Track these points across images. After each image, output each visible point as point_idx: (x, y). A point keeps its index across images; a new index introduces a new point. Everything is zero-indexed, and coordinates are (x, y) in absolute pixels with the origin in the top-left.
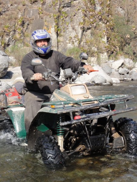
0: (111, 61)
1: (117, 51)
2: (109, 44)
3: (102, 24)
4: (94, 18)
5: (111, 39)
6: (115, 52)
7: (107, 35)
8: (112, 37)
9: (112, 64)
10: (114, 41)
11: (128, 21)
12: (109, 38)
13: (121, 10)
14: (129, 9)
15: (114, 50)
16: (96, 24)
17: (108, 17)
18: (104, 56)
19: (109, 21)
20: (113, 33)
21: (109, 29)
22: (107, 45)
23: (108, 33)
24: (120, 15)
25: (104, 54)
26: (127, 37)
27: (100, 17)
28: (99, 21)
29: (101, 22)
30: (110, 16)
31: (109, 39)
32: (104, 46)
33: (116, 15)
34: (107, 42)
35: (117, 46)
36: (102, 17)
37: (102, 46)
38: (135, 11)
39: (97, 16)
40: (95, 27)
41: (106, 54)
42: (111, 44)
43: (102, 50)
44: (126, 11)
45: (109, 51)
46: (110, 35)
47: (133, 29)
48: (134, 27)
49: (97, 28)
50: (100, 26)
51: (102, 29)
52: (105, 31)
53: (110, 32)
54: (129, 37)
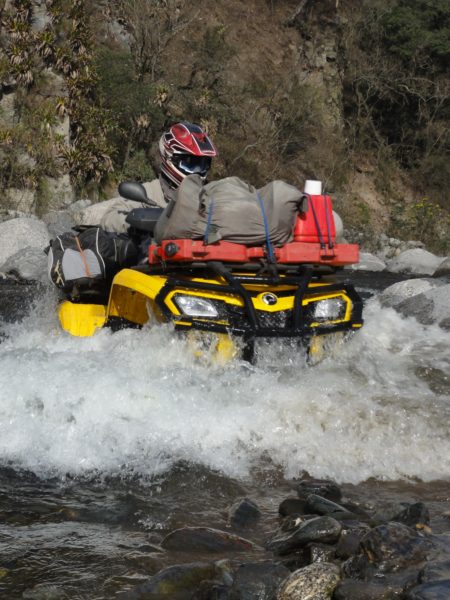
0: (82, 202)
1: (105, 172)
2: (78, 147)
3: (53, 74)
4: (26, 54)
5: (84, 130)
6: (98, 173)
7: (70, 116)
8: (89, 122)
9: (82, 214)
10: (96, 135)
11: (145, 70)
12: (79, 124)
13: (119, 31)
14: (149, 31)
15: (96, 168)
16: (34, 75)
17: (75, 54)
18: (60, 186)
19: (77, 68)
20: (93, 109)
21: (79, 92)
22: (70, 148)
23: (74, 105)
24: (118, 46)
25: (60, 179)
26: (139, 123)
27: (48, 50)
28: (42, 64)
29: (50, 69)
30: (82, 50)
31: (79, 129)
32: (60, 152)
33: (105, 49)
34: (72, 138)
35: (105, 153)
36: (54, 51)
37: (53, 149)
38: (167, 36)
39: (38, 47)
40: (30, 86)
41: (66, 179)
42: (84, 145)
43: (54, 166)
44: (138, 34)
45: (77, 169)
46: (82, 116)
47: (161, 98)
48: (164, 91)
49: (38, 89)
50: (46, 83)
51: (53, 94)
52: (63, 99)
53: (82, 103)
54: (146, 123)
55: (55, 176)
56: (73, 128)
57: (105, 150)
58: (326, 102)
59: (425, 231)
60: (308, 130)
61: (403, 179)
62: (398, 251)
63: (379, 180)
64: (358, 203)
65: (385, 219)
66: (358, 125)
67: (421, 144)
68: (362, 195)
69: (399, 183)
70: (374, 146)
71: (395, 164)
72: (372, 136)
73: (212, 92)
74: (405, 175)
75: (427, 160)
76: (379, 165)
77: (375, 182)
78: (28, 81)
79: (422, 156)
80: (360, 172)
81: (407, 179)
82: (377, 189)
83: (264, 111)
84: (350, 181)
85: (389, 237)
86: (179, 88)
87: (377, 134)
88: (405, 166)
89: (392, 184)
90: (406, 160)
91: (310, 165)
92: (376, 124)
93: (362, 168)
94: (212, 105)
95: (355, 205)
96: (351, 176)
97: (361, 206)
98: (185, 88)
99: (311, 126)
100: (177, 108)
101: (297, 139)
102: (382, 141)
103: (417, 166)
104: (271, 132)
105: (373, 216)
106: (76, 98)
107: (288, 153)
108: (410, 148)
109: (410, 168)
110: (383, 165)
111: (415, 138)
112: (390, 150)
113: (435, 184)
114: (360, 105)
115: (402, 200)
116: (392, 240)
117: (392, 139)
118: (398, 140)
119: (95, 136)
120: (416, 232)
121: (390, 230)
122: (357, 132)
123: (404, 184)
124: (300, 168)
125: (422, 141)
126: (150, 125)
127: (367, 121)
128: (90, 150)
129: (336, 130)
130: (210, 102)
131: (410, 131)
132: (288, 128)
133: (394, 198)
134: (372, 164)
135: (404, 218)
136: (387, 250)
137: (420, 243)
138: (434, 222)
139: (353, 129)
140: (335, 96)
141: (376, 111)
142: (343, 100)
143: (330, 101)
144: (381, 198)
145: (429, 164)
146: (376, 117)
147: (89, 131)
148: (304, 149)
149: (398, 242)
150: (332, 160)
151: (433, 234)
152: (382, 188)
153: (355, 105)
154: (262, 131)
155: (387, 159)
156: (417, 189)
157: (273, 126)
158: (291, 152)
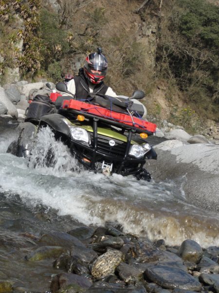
0: (23, 82)
1: (37, 70)
2: (25, 55)
3: (18, 18)
4: (7, 6)
5: (29, 47)
6: (33, 69)
7: (24, 39)
8: (33, 44)
9: (22, 88)
11: (63, 23)
12: (27, 44)
13: (54, 2)
14: (68, 5)
15: (32, 67)
16: (9, 17)
17: (30, 9)
18: (14, 72)
19: (31, 16)
20: (36, 38)
21: (30, 29)
22: (22, 55)
23: (26, 35)
24: (52, 10)
25: (14, 69)
26: (57, 48)
27: (18, 6)
28: (14, 12)
29: (17, 15)
30: (35, 8)
31: (27, 46)
32: (16, 56)
33: (46, 10)
34: (23, 50)
36: (20, 7)
37: (13, 54)
38: (77, 8)
39: (13, 4)
40: (7, 22)
41: (17, 70)
42: (28, 54)
43: (12, 62)
44: (62, 6)
45: (23, 66)
46: (30, 40)
47: (69, 38)
48: (71, 35)
49: (10, 24)
50: (15, 22)
51: (17, 27)
52: (21, 30)
53: (30, 34)
54: (60, 49)
55: (12, 68)
56: (24, 45)
57: (38, 59)
58: (148, 53)
59: (185, 122)
60: (137, 65)
61: (179, 95)
62: (171, 129)
63: (168, 94)
64: (156, 103)
65: (167, 113)
66: (161, 66)
67: (190, 80)
68: (158, 100)
69: (177, 97)
70: (168, 78)
71: (176, 88)
72: (168, 73)
73: (94, 39)
74: (180, 93)
75: (192, 88)
76: (169, 87)
77: (166, 95)
78: (6, 19)
79: (189, 86)
80: (159, 89)
81: (181, 96)
82: (166, 98)
83: (117, 52)
84: (154, 93)
85: (168, 122)
86: (78, 35)
87: (170, 72)
88: (181, 90)
89: (173, 97)
90: (182, 87)
91: (136, 82)
92: (170, 67)
93: (160, 87)
94: (93, 45)
95: (154, 104)
96: (155, 90)
97: (157, 105)
98: (81, 35)
99: (139, 63)
100: (76, 44)
101: (131, 68)
102: (172, 76)
103: (187, 90)
104: (119, 63)
105: (162, 111)
106: (28, 31)
107: (126, 74)
108: (184, 81)
109: (183, 91)
110: (171, 87)
111: (188, 77)
112: (175, 81)
113: (194, 100)
114: (164, 57)
115: (177, 105)
116: (170, 124)
117: (177, 76)
118: (180, 77)
119: (34, 51)
120: (181, 122)
121: (169, 119)
122: (161, 70)
123: (179, 98)
124: (131, 82)
125: (191, 79)
126: (62, 50)
127: (166, 65)
128: (31, 57)
129: (150, 67)
130: (92, 44)
131: (186, 73)
132: (128, 62)
133: (173, 104)
134: (165, 86)
135: (177, 114)
136: (166, 129)
137: (182, 127)
138: (191, 119)
139: (159, 68)
140: (153, 50)
141: (172, 61)
142: (156, 53)
143: (150, 52)
144: (167, 103)
145: (193, 90)
146: (170, 64)
147: (32, 48)
148: (134, 74)
149: (172, 125)
150: (147, 81)
151: (189, 124)
152: (169, 99)
153: (161, 56)
154: (115, 61)
155: (173, 85)
156: (185, 101)
157: (121, 60)
158: (128, 74)
